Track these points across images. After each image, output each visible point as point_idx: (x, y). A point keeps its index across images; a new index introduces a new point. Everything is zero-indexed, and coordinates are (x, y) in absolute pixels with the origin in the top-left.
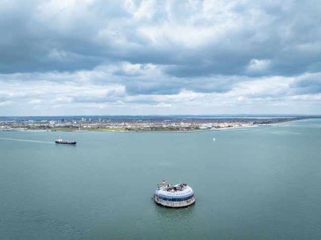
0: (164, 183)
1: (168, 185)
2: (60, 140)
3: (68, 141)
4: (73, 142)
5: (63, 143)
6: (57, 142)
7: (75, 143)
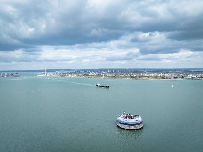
0: (124, 113)
1: (127, 115)
2: (98, 84)
3: (104, 85)
4: (107, 86)
5: (101, 86)
6: (97, 86)
7: (108, 87)
